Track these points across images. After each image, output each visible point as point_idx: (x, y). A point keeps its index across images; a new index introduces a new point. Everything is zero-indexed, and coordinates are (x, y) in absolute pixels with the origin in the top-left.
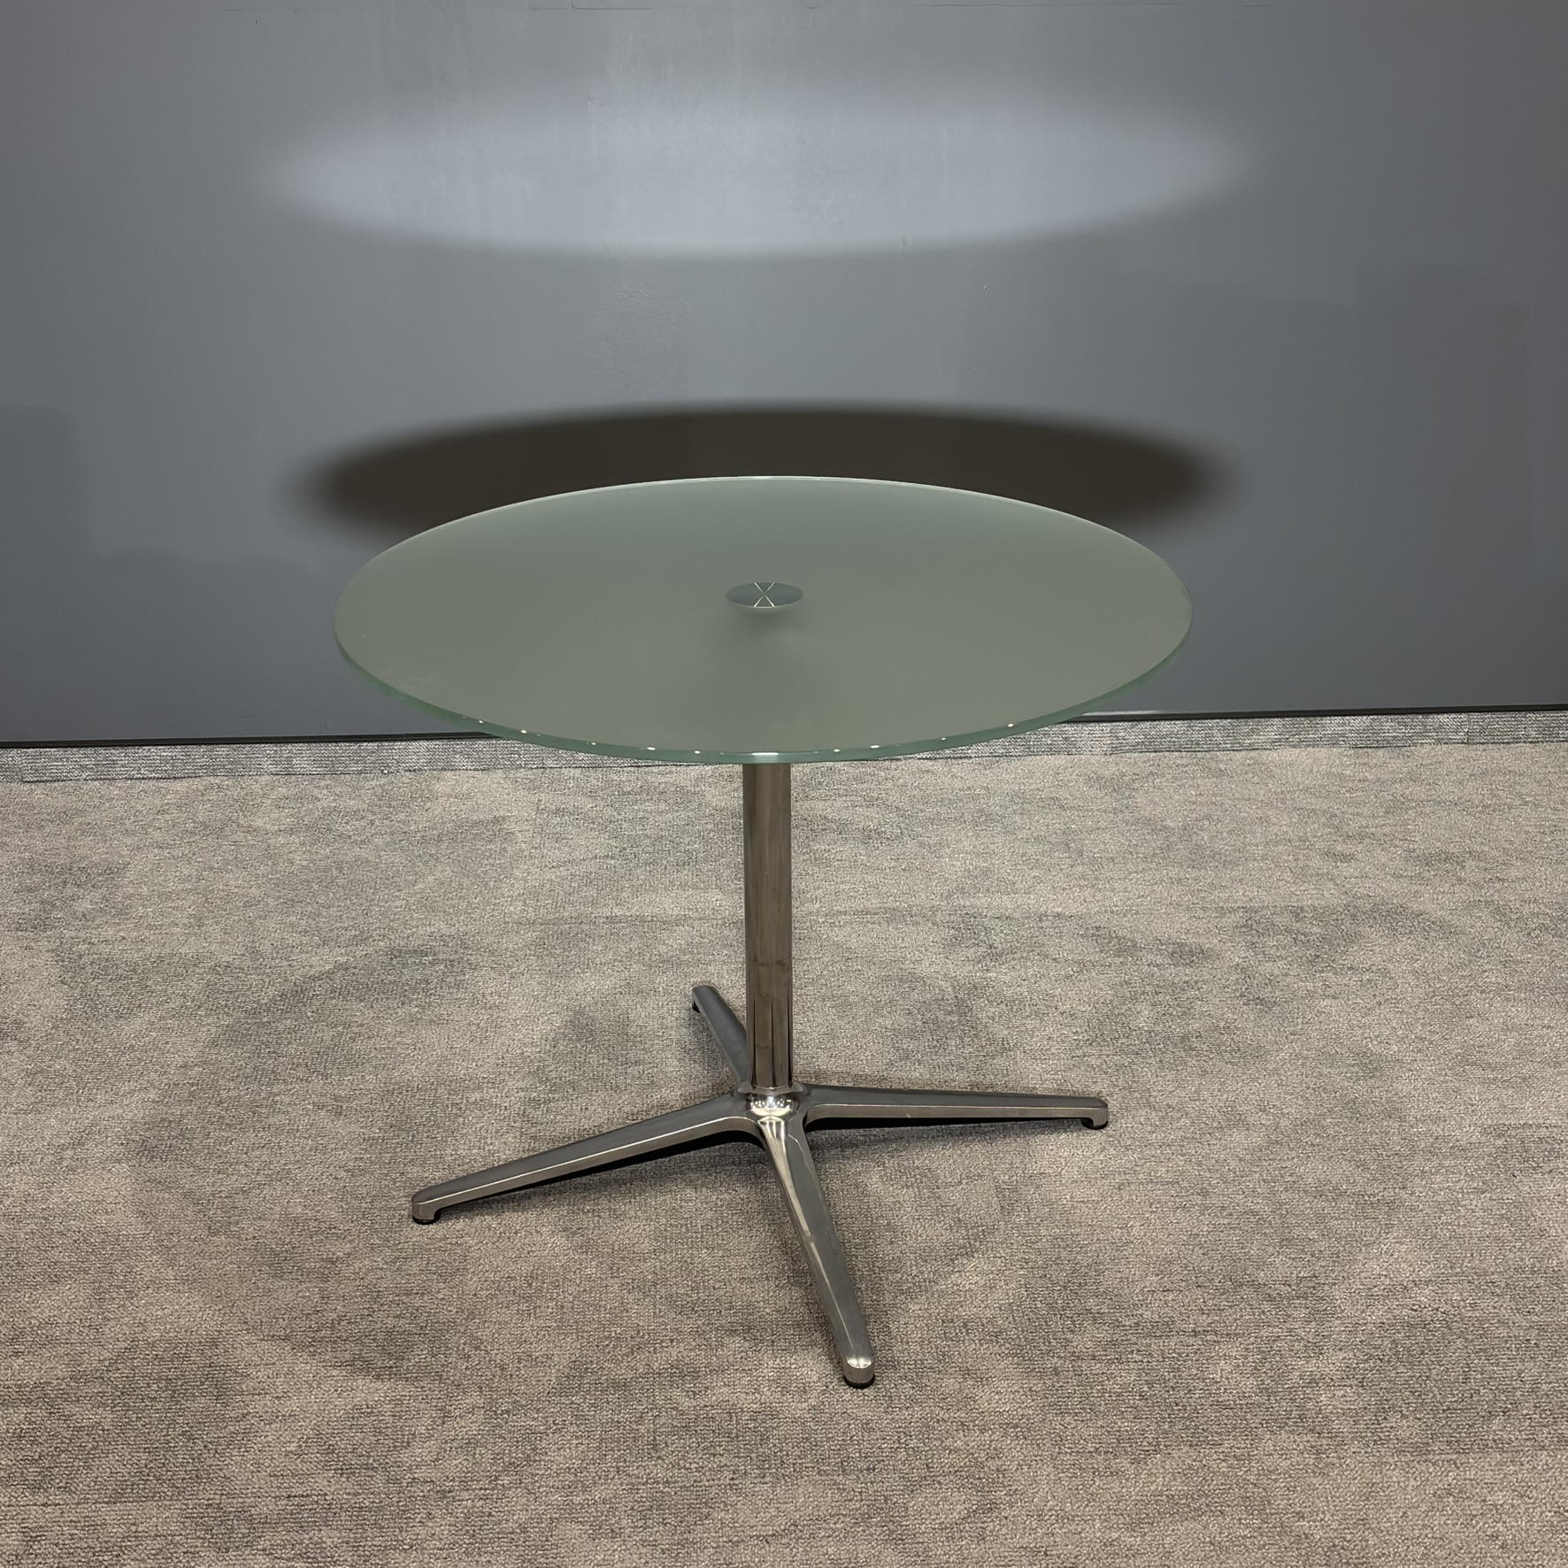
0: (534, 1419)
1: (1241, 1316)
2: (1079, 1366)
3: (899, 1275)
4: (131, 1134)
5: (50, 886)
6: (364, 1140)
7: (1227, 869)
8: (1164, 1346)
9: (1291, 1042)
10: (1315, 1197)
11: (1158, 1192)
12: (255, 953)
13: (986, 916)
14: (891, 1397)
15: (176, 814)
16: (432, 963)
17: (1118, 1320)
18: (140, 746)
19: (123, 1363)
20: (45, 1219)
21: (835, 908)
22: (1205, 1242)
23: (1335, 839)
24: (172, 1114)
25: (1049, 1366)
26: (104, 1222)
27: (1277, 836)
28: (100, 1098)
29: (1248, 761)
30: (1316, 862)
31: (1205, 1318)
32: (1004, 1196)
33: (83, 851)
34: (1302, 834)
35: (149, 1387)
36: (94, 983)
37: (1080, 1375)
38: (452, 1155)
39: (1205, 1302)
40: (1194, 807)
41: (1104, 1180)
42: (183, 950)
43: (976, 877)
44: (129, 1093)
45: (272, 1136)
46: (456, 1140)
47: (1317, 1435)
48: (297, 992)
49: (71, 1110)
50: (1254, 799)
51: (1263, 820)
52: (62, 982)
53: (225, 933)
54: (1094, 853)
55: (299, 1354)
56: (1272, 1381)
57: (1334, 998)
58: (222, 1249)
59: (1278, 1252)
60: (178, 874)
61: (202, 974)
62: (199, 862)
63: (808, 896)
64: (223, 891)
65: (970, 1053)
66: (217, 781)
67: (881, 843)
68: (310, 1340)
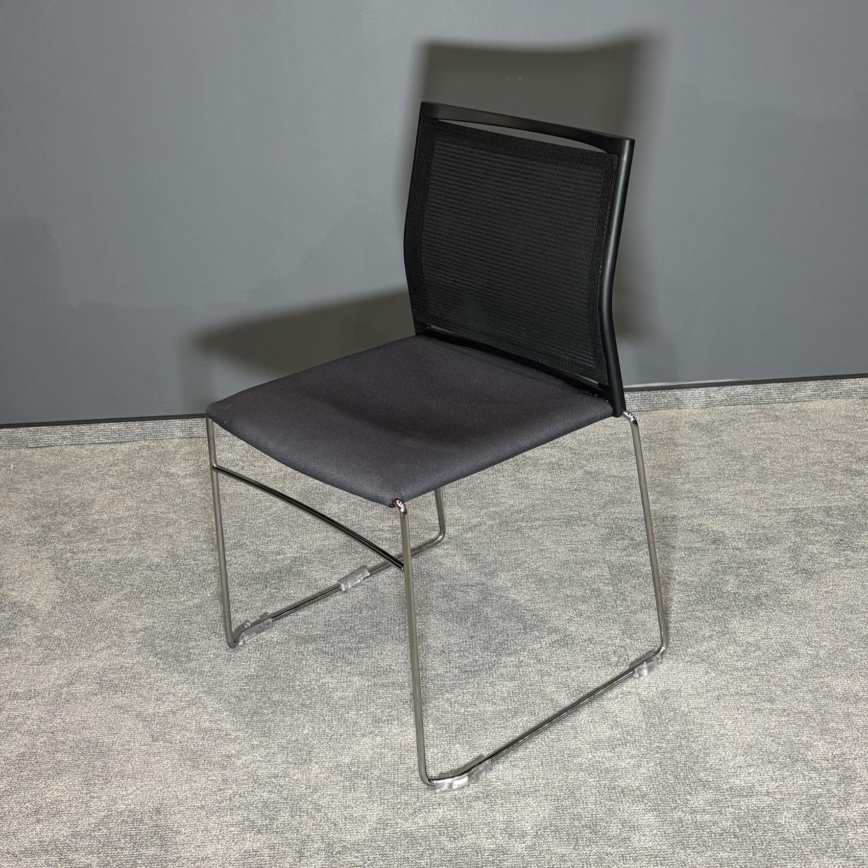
0: (356, 857)
1: (797, 782)
2: (696, 817)
3: (580, 759)
4: (102, 677)
5: (47, 516)
6: (245, 676)
7: (782, 482)
8: (748, 802)
9: (826, 598)
10: (843, 702)
11: (742, 701)
12: (174, 556)
13: (628, 519)
14: (577, 839)
15: (122, 466)
16: (283, 560)
17: (719, 786)
18: (99, 423)
19: (103, 825)
20: (53, 733)
21: (532, 516)
22: (773, 733)
23: (851, 460)
24: (128, 663)
25: (676, 817)
26: (88, 734)
27: (813, 459)
28: (83, 654)
29: (794, 410)
30: (839, 477)
31: (774, 783)
32: (645, 705)
33: (67, 492)
34: (830, 458)
35: (119, 840)
36: (77, 579)
37: (696, 822)
38: (299, 685)
39: (774, 773)
40: (760, 441)
41: (708, 694)
42: (131, 555)
43: (621, 493)
44: (100, 650)
45: (189, 676)
46: (302, 676)
47: (846, 859)
48: (200, 580)
49: (65, 662)
50: (798, 435)
51: (805, 449)
52: (57, 578)
53: (155, 544)
54: (697, 475)
55: (211, 818)
56: (817, 823)
57: (853, 567)
58: (161, 750)
59: (820, 738)
60: (125, 505)
61: (142, 571)
62: (138, 497)
63: (516, 508)
64: (153, 515)
65: (621, 611)
66: (147, 444)
67: (561, 472)
68: (217, 808)
